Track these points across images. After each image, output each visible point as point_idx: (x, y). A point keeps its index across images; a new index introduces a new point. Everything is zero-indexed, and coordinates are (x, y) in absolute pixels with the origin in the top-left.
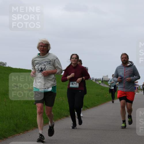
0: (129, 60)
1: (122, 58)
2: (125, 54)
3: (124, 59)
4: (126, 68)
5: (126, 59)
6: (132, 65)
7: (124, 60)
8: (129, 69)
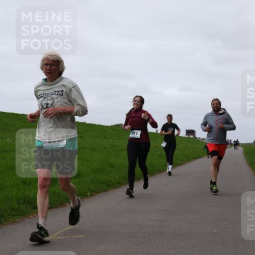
0: (222, 107)
1: (213, 104)
2: (217, 100)
3: (216, 105)
4: (218, 116)
5: (218, 106)
6: (225, 112)
7: (216, 107)
8: (221, 117)
